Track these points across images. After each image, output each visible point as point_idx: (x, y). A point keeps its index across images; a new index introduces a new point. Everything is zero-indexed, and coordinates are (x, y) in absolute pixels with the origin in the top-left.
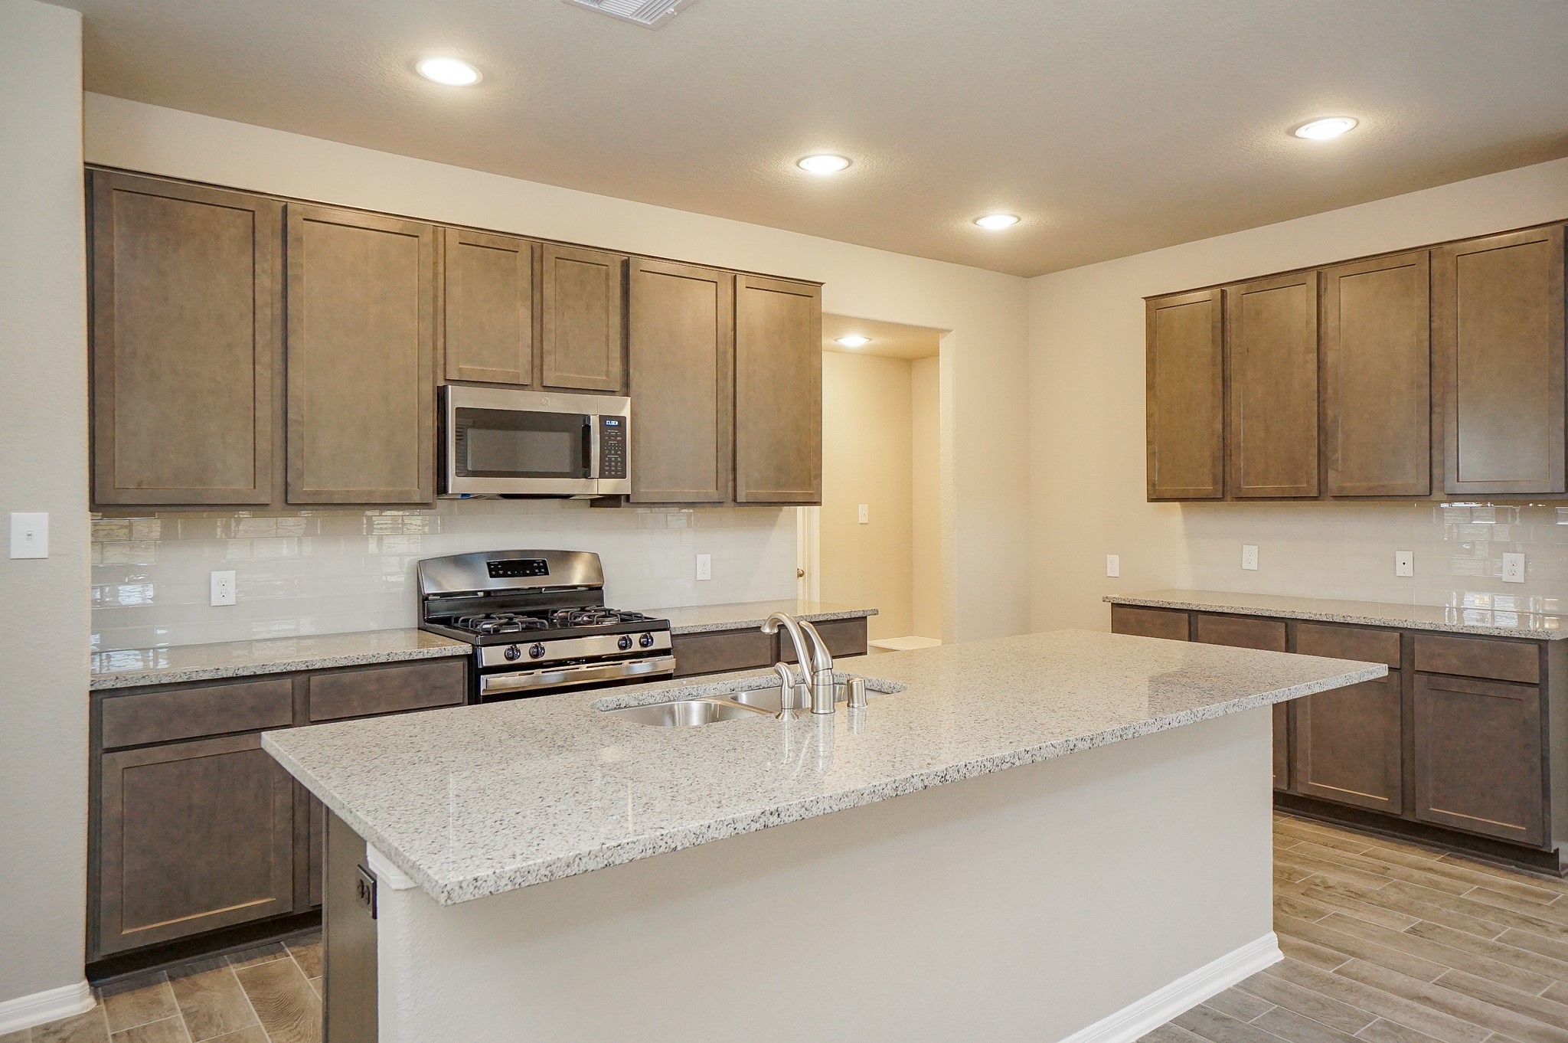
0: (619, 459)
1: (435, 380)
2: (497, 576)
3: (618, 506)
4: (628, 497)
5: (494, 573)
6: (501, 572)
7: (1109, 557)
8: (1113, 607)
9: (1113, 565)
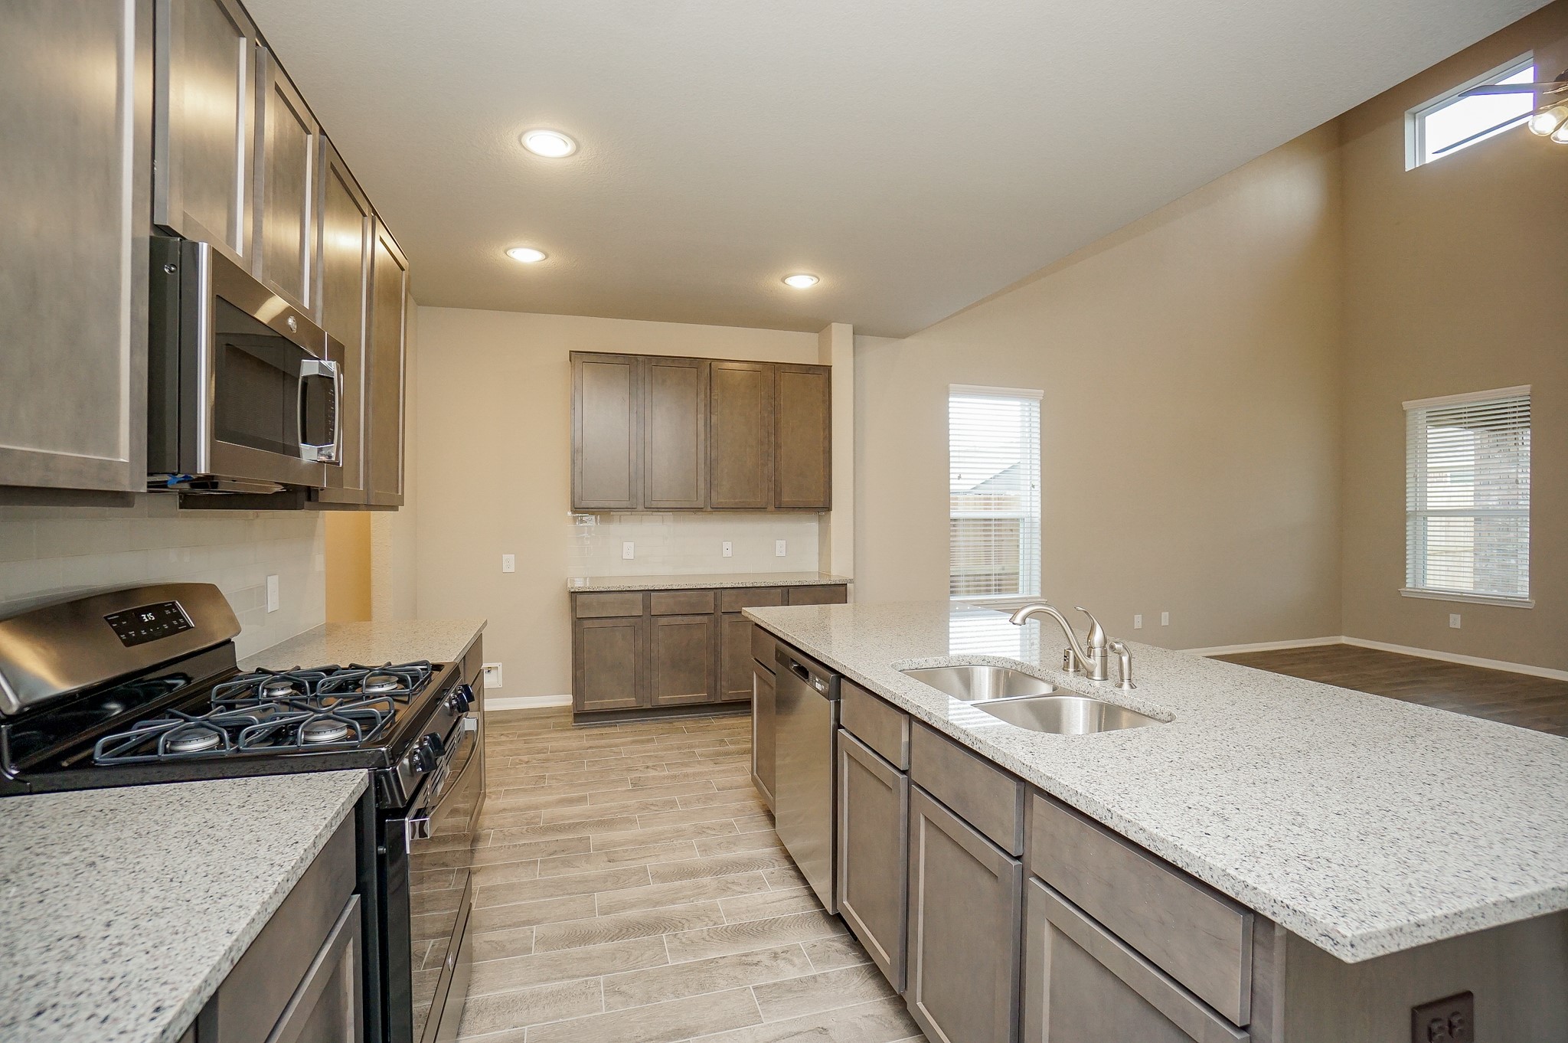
2: (133, 641)
5: (123, 636)
6: (133, 634)
7: (505, 557)
8: (574, 595)
9: (509, 563)
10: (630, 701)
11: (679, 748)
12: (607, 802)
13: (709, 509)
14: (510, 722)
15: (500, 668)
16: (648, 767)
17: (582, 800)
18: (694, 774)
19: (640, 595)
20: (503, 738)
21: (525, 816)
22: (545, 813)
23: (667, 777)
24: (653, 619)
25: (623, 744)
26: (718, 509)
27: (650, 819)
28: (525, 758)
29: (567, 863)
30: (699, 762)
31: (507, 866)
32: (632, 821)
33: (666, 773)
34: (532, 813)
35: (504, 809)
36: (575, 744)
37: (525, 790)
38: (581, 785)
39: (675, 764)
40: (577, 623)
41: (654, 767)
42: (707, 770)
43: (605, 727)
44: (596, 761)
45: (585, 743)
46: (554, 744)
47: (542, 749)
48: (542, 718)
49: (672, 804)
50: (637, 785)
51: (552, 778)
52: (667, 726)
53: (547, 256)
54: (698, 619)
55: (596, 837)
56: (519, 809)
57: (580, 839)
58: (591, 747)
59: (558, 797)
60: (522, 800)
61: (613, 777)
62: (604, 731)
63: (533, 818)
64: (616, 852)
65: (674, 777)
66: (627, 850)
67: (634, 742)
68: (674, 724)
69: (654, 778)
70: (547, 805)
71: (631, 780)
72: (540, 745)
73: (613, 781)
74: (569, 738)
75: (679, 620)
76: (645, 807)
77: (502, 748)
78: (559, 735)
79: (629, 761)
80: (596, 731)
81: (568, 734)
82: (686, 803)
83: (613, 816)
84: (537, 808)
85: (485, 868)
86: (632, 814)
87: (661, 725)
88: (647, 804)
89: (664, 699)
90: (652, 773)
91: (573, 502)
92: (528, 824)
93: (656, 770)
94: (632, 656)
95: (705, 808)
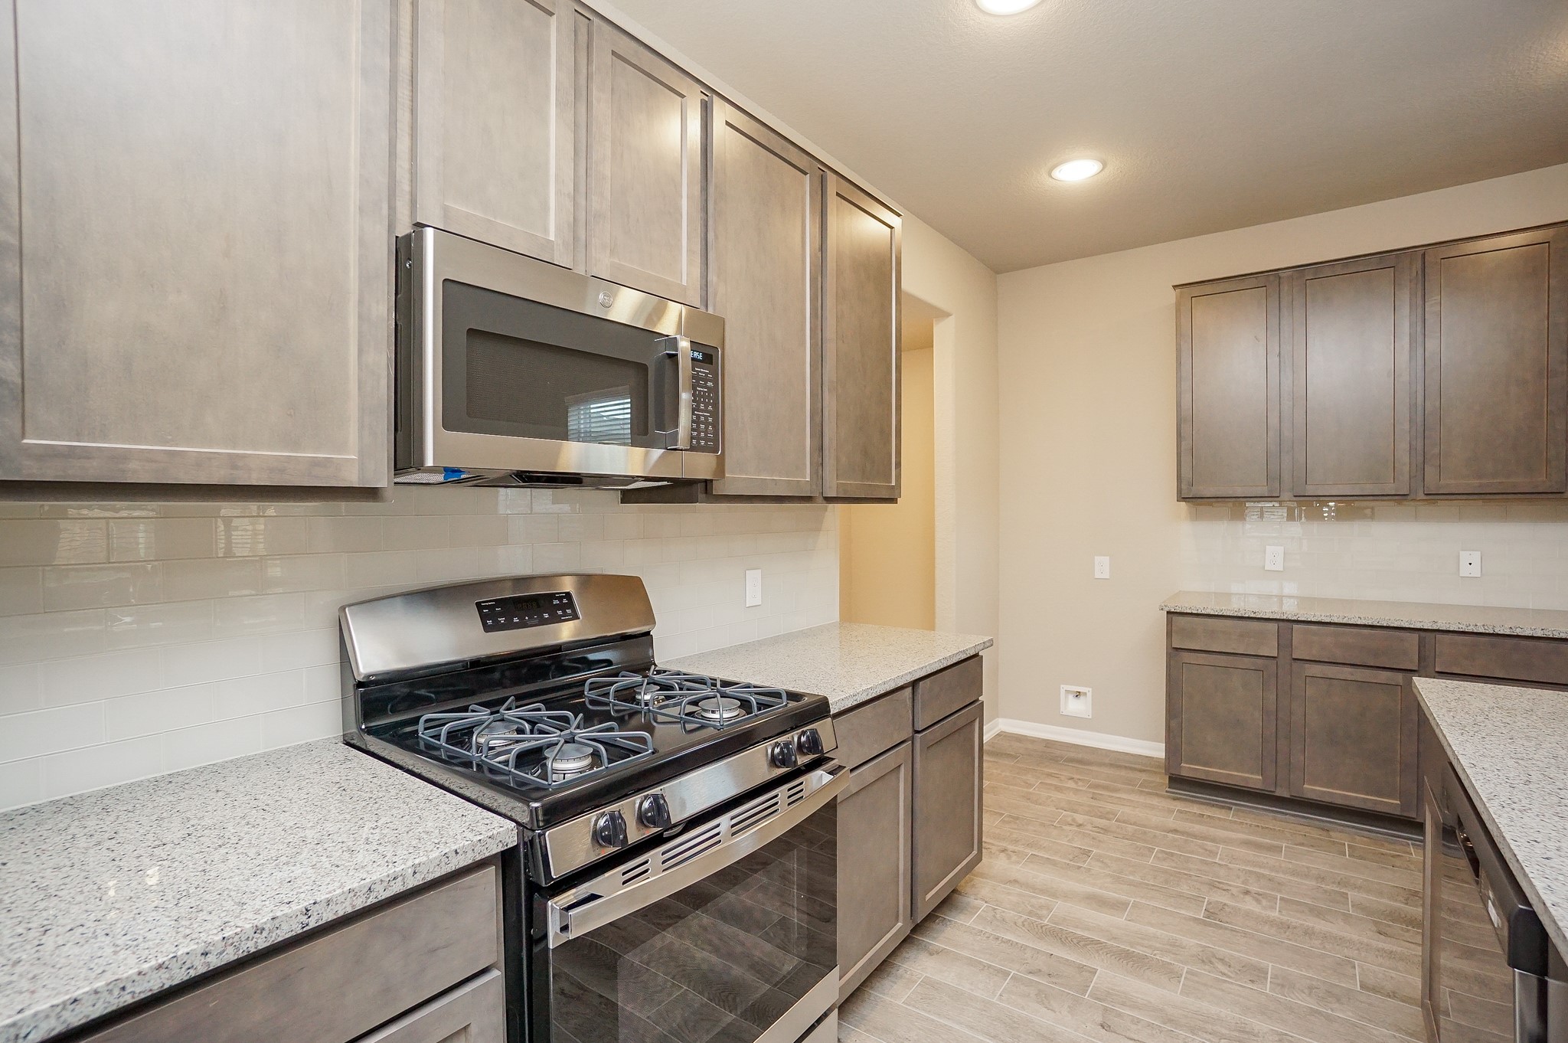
0: (710, 420)
1: (391, 226)
2: (497, 627)
3: (692, 500)
4: (707, 484)
5: (490, 622)
6: (502, 620)
7: (1097, 559)
8: (1170, 616)
9: (1102, 567)
10: (1254, 779)
11: (1321, 878)
12: (1152, 925)
13: (1421, 496)
14: (1089, 763)
15: (1089, 695)
16: (1247, 892)
17: (1118, 906)
18: (1325, 937)
19: (1274, 626)
20: (1071, 784)
21: (1033, 900)
22: (1060, 907)
23: (1271, 922)
24: (1296, 665)
25: (1226, 841)
26: (1434, 497)
27: (1205, 985)
28: (1080, 818)
29: (1043, 997)
30: (1346, 917)
31: (971, 963)
32: (1172, 974)
33: (1275, 914)
34: (1043, 899)
35: (1016, 881)
36: (1155, 818)
37: (1054, 863)
38: (1131, 884)
39: (1299, 903)
40: (1174, 652)
41: (1258, 897)
42: (1355, 937)
43: (1213, 806)
44: (1172, 854)
45: (1171, 822)
46: (1127, 810)
47: (1108, 813)
48: (1135, 769)
49: (1258, 974)
50: (1214, 916)
51: (1099, 859)
52: (1315, 833)
53: (1105, 165)
54: (1384, 676)
55: (1107, 975)
56: (1034, 889)
57: (1081, 968)
58: (1175, 831)
59: (1090, 889)
60: (1042, 876)
61: (1184, 889)
62: (1208, 812)
63: (1041, 907)
64: (1120, 1015)
65: (1285, 927)
66: (1139, 1021)
67: (1247, 843)
68: (1331, 833)
69: (1248, 914)
70: (1067, 896)
71: (1209, 903)
72: (1109, 807)
73: (1180, 895)
74: (1152, 807)
75: (1346, 673)
76: (1207, 959)
77: (1060, 796)
78: (1142, 799)
79: (1222, 872)
80: (1195, 809)
81: (1155, 801)
82: (1284, 983)
83: (1148, 952)
84: (1054, 895)
85: (948, 952)
86: (1182, 962)
87: (1308, 829)
88: (1214, 956)
89: (1313, 790)
90: (1250, 905)
91: (1179, 491)
92: (1030, 913)
93: (1258, 901)
94: (1258, 715)
95: (1317, 1011)
